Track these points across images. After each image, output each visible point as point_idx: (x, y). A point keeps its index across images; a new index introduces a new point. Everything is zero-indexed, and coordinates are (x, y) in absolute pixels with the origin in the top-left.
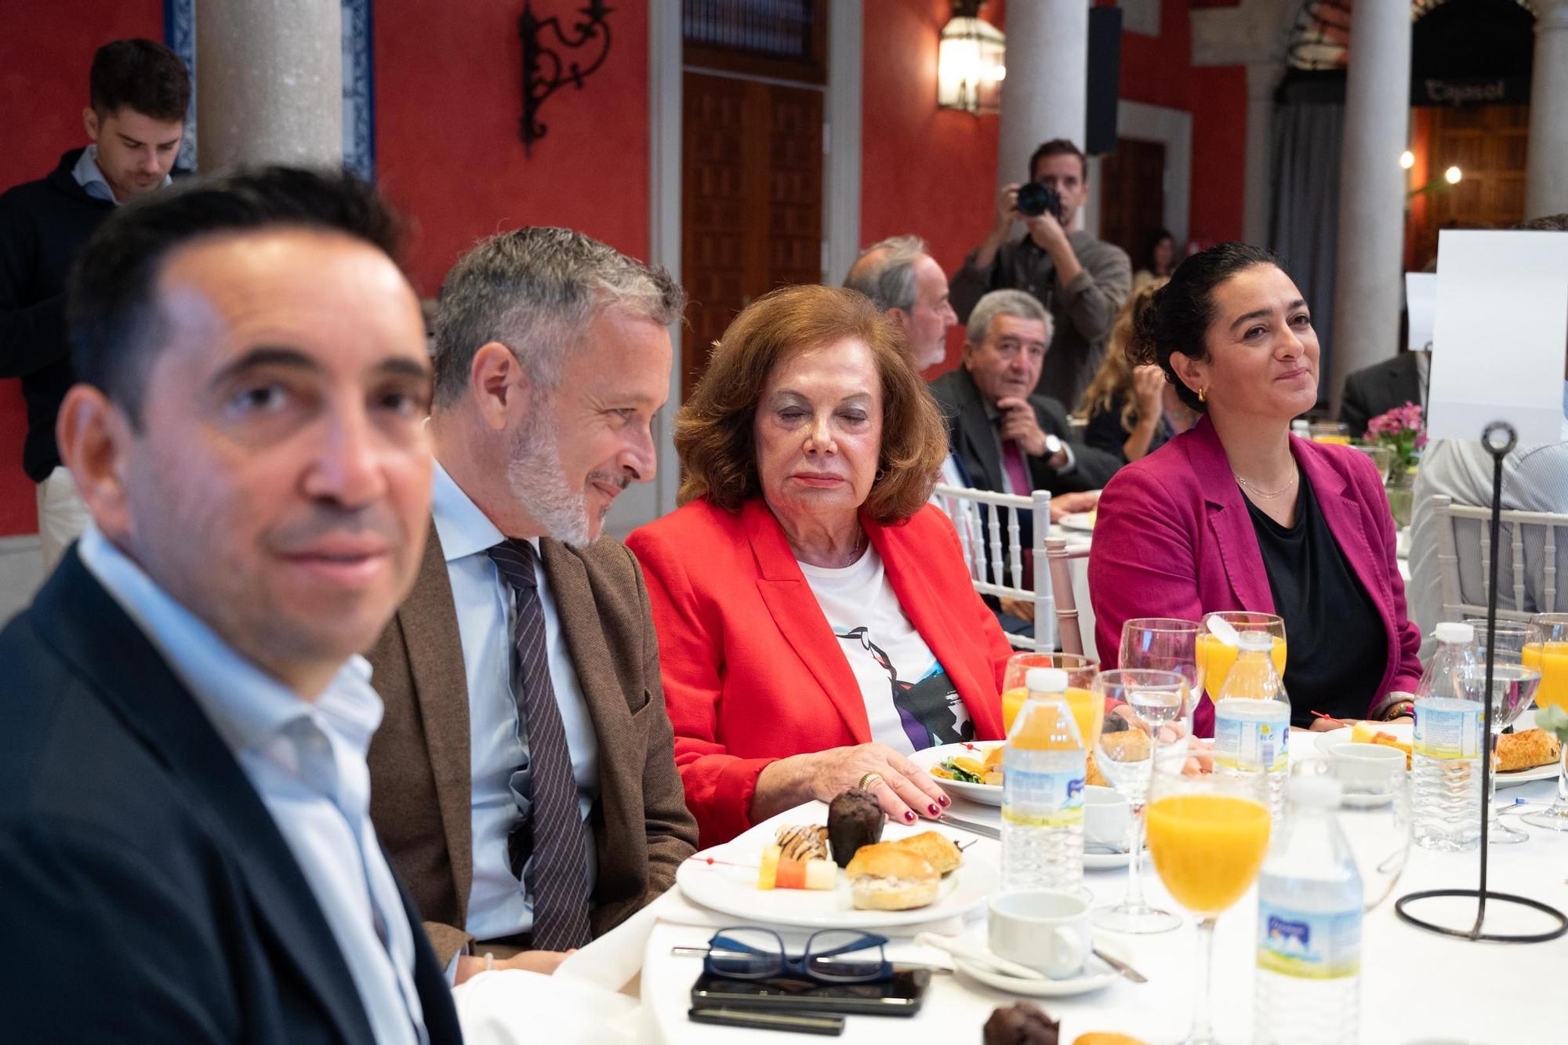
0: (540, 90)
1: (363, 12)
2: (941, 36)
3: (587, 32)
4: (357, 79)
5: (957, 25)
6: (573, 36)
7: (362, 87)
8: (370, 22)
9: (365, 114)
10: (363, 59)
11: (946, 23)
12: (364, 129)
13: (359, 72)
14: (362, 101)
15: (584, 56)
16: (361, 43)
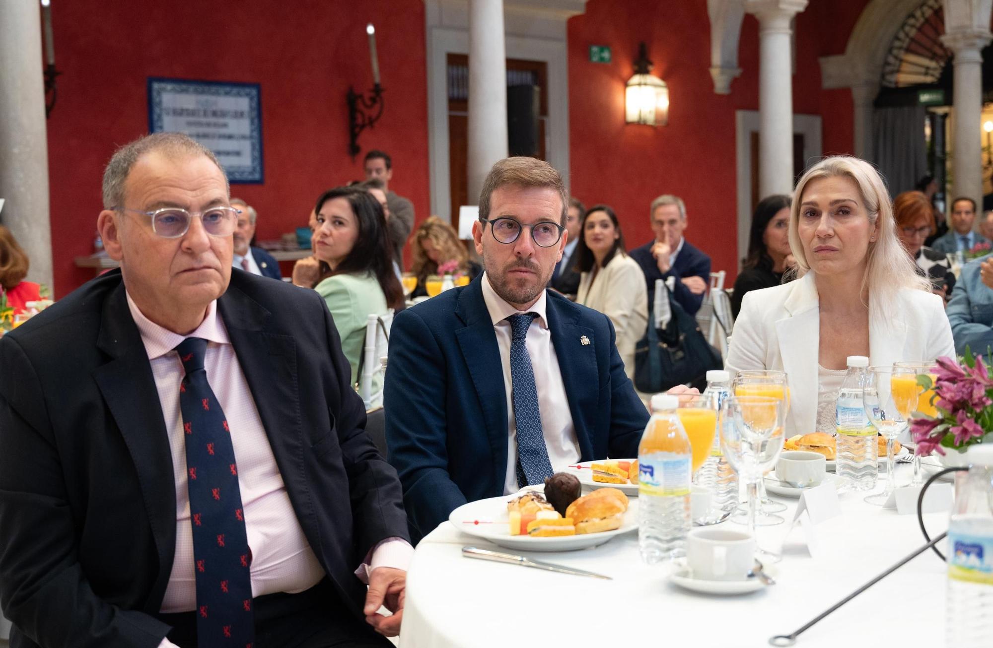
0: (357, 130)
1: (255, 99)
2: (626, 85)
3: (374, 100)
4: (252, 131)
5: (636, 79)
6: (368, 103)
7: (255, 134)
8: (260, 103)
9: (257, 147)
10: (256, 121)
11: (630, 77)
12: (257, 154)
13: (254, 127)
14: (256, 141)
15: (374, 112)
16: (255, 113)
